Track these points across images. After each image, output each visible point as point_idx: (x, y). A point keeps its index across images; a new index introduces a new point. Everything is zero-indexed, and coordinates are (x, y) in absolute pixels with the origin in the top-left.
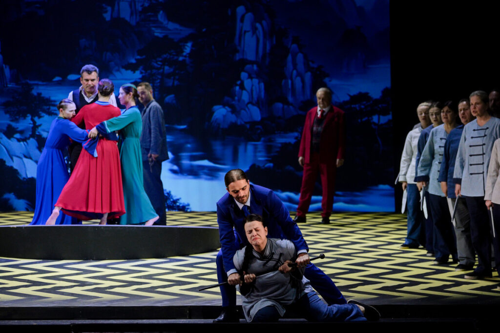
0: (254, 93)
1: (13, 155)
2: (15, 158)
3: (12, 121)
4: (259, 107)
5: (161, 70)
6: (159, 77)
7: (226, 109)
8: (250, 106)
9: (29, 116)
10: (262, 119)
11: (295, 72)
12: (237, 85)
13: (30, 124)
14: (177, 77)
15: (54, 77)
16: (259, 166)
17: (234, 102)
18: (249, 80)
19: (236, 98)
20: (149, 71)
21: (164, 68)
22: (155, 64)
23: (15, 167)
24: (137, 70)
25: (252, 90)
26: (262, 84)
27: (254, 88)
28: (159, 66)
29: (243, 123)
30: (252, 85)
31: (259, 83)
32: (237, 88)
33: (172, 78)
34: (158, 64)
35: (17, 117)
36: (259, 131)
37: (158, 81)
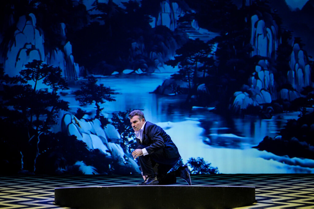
0: (266, 81)
1: (82, 132)
2: (83, 134)
3: (81, 106)
4: (270, 92)
5: (195, 65)
6: (193, 70)
7: (245, 94)
8: (263, 91)
9: (94, 102)
10: (272, 101)
11: (297, 65)
12: (253, 76)
13: (95, 108)
14: (207, 70)
15: (113, 72)
16: (271, 138)
17: (250, 89)
18: (262, 72)
19: (252, 86)
20: (185, 66)
21: (196, 64)
22: (190, 60)
23: (84, 141)
24: (176, 65)
25: (264, 80)
26: (272, 75)
27: (266, 78)
28: (193, 62)
29: (258, 105)
30: (265, 76)
31: (269, 74)
32: (253, 78)
33: (203, 71)
34: (192, 61)
35: (85, 103)
36: (270, 111)
37: (193, 73)
